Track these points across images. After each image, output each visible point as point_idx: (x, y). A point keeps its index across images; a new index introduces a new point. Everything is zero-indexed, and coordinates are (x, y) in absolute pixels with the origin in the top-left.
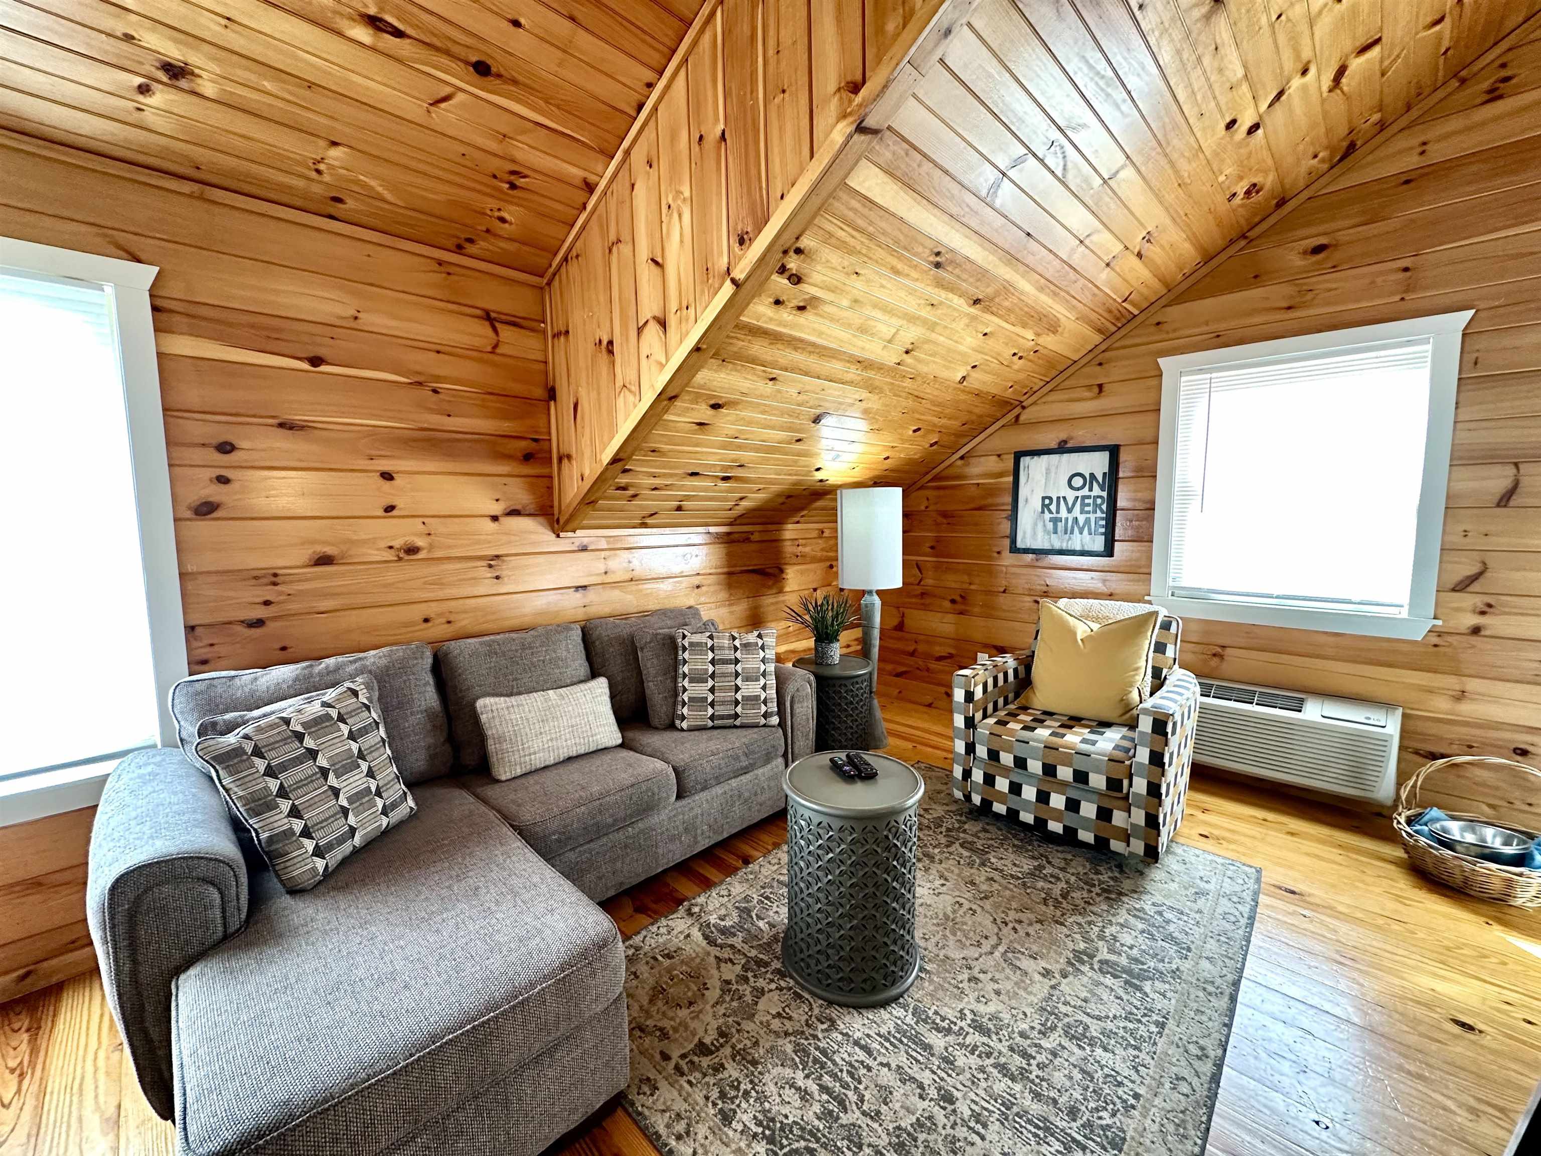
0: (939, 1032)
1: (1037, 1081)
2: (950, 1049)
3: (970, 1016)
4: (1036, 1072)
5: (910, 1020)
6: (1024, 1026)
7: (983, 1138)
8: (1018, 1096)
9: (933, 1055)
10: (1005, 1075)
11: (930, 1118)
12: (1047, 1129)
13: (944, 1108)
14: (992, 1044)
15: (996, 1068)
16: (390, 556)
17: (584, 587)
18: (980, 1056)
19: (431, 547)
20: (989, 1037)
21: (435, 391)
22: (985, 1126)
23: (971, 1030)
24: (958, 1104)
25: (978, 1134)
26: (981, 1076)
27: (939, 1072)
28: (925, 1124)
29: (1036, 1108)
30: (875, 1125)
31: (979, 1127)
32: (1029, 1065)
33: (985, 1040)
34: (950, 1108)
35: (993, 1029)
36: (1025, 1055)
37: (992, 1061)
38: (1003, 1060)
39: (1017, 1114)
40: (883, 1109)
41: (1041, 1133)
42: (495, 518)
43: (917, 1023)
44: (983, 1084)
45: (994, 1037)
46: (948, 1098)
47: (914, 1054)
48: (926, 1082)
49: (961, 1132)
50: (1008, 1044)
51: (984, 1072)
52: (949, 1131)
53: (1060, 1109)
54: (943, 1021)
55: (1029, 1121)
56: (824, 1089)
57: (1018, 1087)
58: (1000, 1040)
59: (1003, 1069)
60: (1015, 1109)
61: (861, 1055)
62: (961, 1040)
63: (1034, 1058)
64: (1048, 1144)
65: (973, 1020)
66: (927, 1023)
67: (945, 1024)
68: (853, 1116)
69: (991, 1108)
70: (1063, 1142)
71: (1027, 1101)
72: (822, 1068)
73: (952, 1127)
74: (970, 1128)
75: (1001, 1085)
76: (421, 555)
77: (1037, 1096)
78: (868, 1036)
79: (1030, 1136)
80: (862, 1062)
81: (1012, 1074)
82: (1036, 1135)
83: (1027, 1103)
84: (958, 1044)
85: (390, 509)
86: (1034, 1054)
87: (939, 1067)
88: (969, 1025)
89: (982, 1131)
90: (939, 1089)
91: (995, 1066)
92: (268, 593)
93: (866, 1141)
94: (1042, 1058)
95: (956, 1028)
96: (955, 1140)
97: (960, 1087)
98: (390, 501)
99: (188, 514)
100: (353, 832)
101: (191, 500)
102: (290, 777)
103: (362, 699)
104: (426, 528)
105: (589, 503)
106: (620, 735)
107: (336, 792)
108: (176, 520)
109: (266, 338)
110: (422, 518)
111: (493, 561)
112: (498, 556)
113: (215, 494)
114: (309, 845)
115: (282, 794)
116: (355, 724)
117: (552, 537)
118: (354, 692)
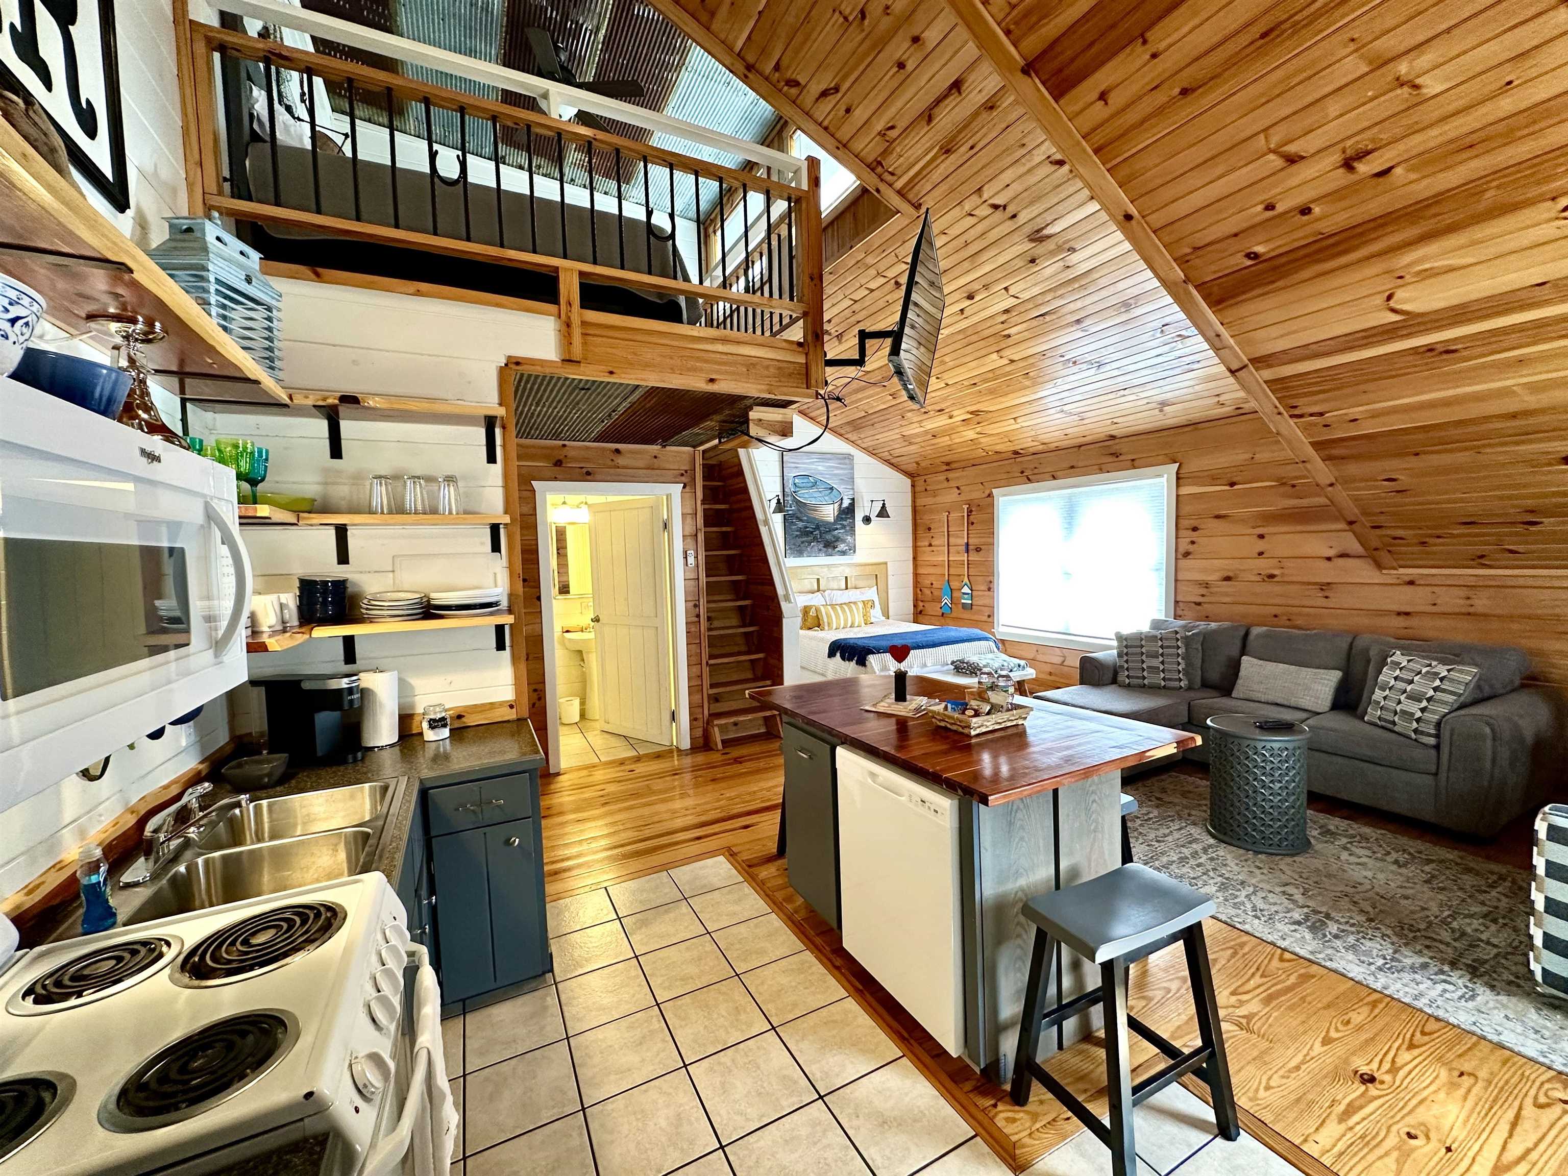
16: (1258, 578)
17: (1407, 614)
19: (1283, 575)
21: (1293, 486)
42: (1329, 559)
76: (1277, 579)
85: (1260, 554)
92: (1204, 591)
98: (1261, 550)
99: (1180, 556)
100: (1144, 678)
101: (1182, 550)
102: (1130, 650)
103: (1178, 636)
104: (1282, 565)
105: (1376, 549)
106: (1327, 709)
107: (1143, 662)
108: (1176, 559)
109: (1214, 479)
110: (1280, 559)
111: (1324, 587)
112: (1329, 584)
113: (1191, 548)
114: (1126, 673)
115: (1127, 654)
116: (1166, 643)
117: (1378, 573)
118: (1177, 633)
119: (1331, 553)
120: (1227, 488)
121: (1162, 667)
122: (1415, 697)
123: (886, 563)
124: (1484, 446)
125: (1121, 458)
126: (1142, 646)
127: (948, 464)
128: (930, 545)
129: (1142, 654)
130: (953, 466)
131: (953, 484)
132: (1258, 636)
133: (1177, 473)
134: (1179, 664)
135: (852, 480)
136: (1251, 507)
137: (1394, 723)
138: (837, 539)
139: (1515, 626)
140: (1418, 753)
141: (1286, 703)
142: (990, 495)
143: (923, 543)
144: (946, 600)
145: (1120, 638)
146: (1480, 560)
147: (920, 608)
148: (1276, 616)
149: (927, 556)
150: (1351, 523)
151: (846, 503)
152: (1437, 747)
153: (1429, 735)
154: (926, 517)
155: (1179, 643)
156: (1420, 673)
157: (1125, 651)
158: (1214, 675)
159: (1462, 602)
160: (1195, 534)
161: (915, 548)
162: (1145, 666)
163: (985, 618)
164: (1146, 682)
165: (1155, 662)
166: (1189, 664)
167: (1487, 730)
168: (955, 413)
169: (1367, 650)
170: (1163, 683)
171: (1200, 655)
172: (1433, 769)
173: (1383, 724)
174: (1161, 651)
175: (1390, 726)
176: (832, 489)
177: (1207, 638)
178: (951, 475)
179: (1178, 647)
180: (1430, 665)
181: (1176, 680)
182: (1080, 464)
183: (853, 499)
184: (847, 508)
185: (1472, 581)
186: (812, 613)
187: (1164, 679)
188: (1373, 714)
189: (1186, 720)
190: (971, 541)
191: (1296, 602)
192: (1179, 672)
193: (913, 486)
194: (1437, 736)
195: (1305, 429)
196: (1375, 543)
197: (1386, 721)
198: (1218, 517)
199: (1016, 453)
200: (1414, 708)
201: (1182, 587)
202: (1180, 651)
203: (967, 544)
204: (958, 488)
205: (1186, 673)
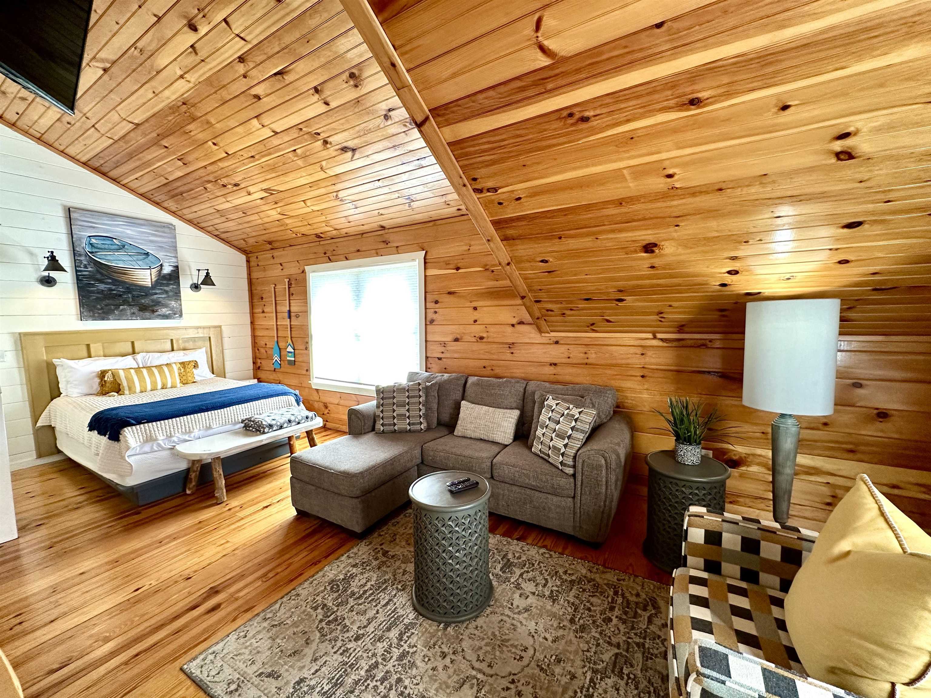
0: (399, 635)
1: (366, 684)
2: (388, 640)
3: (411, 650)
4: (372, 685)
5: (406, 621)
6: (407, 682)
7: (335, 653)
8: (357, 672)
9: (383, 632)
10: (370, 667)
11: (348, 631)
12: (336, 684)
13: (352, 637)
14: (392, 661)
15: (375, 662)
16: (474, 340)
17: (555, 364)
18: (383, 654)
19: (488, 337)
20: (396, 660)
21: (493, 271)
22: (341, 654)
23: (401, 651)
24: (354, 642)
25: (338, 651)
26: (370, 654)
27: (373, 635)
28: (346, 629)
29: (349, 681)
30: (347, 611)
31: (341, 651)
32: (376, 681)
33: (395, 658)
34: (352, 639)
35: (402, 663)
36: (383, 680)
37: (380, 660)
38: (381, 667)
39: (346, 670)
40: (354, 613)
41: (334, 681)
42: (513, 325)
43: (404, 624)
44: (365, 655)
45: (396, 663)
46: (357, 639)
47: (384, 623)
48: (367, 629)
49: (339, 644)
50: (392, 670)
51: (372, 656)
52: (340, 638)
53: (347, 693)
54: (407, 637)
55: (341, 676)
56: (365, 592)
57: (363, 673)
58: (394, 666)
59: (376, 665)
60: (349, 670)
61: (383, 602)
62: (393, 645)
63: (381, 684)
64: (328, 684)
65: (408, 652)
66: (405, 629)
67: (405, 637)
68: (351, 602)
69: (351, 658)
70: (327, 691)
71: (354, 677)
72: (376, 590)
73: (342, 640)
74: (341, 647)
75: (364, 665)
76: (484, 340)
77: (356, 683)
78: (395, 604)
79: (333, 675)
80: (379, 603)
81: (370, 671)
82: (333, 678)
83: (353, 677)
84: (391, 644)
85: (475, 321)
86: (384, 684)
87: (375, 635)
88: (404, 650)
89: (339, 652)
90: (363, 635)
91: (377, 663)
92: (443, 349)
93: (340, 608)
94: (381, 688)
95: (402, 643)
96: (336, 641)
97: (364, 644)
98: (475, 318)
99: (428, 323)
100: (395, 424)
101: (429, 319)
102: (386, 402)
103: (420, 387)
104: (488, 330)
105: (538, 318)
106: (511, 441)
107: (394, 411)
108: (426, 325)
109: (447, 264)
110: (486, 325)
111: (511, 345)
112: (513, 343)
113: (435, 316)
114: (381, 422)
115: (382, 405)
116: (412, 394)
117: (539, 335)
118: (419, 384)
119: (514, 321)
120: (455, 271)
121: (407, 414)
122: (561, 436)
123: (220, 327)
124: (601, 233)
125: (389, 245)
126: (394, 397)
127: (270, 243)
128: (263, 312)
129: (394, 404)
130: (275, 245)
131: (278, 261)
132: (473, 384)
133: (425, 259)
134: (420, 410)
135: (174, 248)
136: (471, 286)
137: (549, 456)
138: (158, 303)
139: (609, 372)
140: (563, 481)
141: (486, 438)
142: (303, 271)
143: (258, 310)
144: (276, 358)
145: (380, 391)
146: (592, 327)
147: (259, 364)
148: (484, 367)
149: (261, 322)
150: (523, 298)
151: (167, 270)
152: (574, 475)
153: (569, 466)
154: (259, 288)
155: (421, 393)
156: (563, 415)
157: (382, 402)
158: (446, 417)
159: (582, 355)
160: (437, 306)
161: (252, 314)
162: (395, 414)
163: (304, 372)
164: (396, 428)
165: (402, 410)
166: (428, 410)
167: (603, 462)
168: (251, 189)
169: (534, 393)
170: (408, 428)
171: (437, 401)
172: (573, 495)
173: (543, 455)
174: (407, 400)
175: (547, 458)
176: (147, 254)
177: (441, 387)
178: (276, 253)
179: (420, 396)
180: (568, 408)
181: (418, 424)
182: (364, 248)
183: (177, 267)
184: (169, 275)
185: (587, 341)
186: (108, 377)
187: (409, 424)
188: (537, 447)
189: (419, 461)
190: (293, 309)
191: (495, 357)
192: (420, 417)
193: (248, 261)
194: (574, 467)
195: (486, 205)
196: (537, 314)
197: (544, 453)
198: (450, 293)
199: (318, 236)
200: (560, 443)
201: (430, 347)
202: (421, 400)
203: (289, 312)
204: (281, 265)
205: (426, 416)
